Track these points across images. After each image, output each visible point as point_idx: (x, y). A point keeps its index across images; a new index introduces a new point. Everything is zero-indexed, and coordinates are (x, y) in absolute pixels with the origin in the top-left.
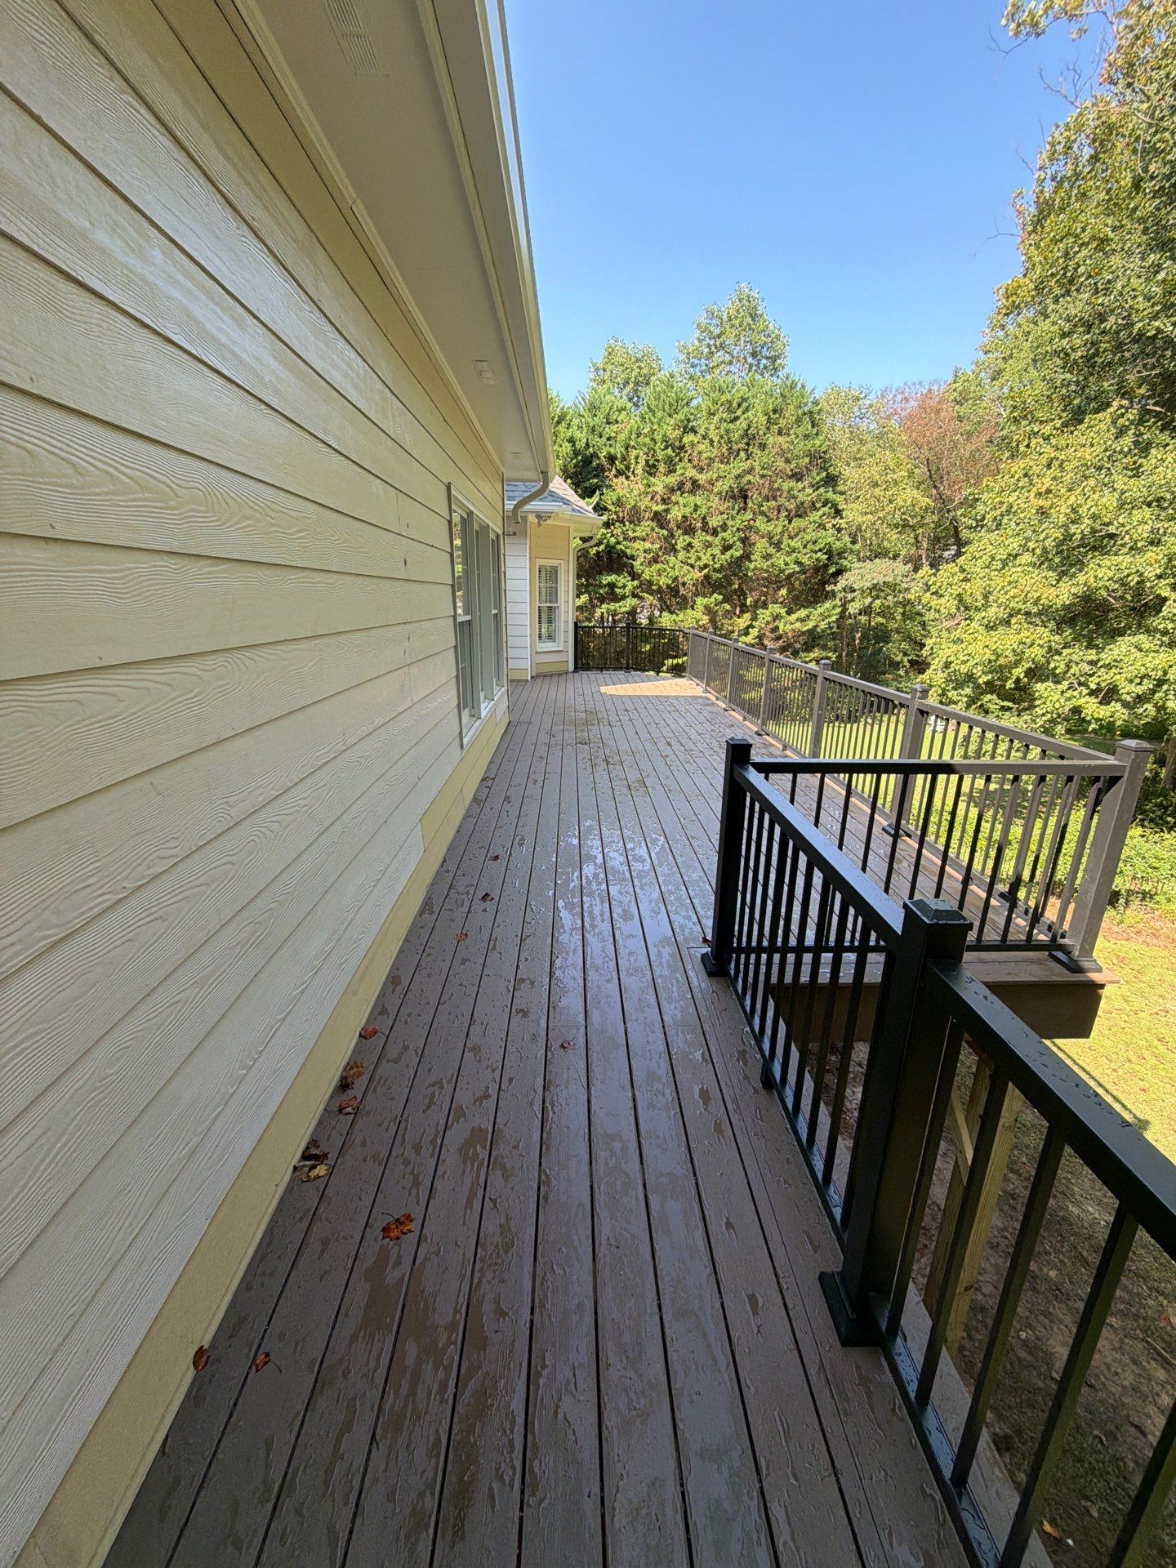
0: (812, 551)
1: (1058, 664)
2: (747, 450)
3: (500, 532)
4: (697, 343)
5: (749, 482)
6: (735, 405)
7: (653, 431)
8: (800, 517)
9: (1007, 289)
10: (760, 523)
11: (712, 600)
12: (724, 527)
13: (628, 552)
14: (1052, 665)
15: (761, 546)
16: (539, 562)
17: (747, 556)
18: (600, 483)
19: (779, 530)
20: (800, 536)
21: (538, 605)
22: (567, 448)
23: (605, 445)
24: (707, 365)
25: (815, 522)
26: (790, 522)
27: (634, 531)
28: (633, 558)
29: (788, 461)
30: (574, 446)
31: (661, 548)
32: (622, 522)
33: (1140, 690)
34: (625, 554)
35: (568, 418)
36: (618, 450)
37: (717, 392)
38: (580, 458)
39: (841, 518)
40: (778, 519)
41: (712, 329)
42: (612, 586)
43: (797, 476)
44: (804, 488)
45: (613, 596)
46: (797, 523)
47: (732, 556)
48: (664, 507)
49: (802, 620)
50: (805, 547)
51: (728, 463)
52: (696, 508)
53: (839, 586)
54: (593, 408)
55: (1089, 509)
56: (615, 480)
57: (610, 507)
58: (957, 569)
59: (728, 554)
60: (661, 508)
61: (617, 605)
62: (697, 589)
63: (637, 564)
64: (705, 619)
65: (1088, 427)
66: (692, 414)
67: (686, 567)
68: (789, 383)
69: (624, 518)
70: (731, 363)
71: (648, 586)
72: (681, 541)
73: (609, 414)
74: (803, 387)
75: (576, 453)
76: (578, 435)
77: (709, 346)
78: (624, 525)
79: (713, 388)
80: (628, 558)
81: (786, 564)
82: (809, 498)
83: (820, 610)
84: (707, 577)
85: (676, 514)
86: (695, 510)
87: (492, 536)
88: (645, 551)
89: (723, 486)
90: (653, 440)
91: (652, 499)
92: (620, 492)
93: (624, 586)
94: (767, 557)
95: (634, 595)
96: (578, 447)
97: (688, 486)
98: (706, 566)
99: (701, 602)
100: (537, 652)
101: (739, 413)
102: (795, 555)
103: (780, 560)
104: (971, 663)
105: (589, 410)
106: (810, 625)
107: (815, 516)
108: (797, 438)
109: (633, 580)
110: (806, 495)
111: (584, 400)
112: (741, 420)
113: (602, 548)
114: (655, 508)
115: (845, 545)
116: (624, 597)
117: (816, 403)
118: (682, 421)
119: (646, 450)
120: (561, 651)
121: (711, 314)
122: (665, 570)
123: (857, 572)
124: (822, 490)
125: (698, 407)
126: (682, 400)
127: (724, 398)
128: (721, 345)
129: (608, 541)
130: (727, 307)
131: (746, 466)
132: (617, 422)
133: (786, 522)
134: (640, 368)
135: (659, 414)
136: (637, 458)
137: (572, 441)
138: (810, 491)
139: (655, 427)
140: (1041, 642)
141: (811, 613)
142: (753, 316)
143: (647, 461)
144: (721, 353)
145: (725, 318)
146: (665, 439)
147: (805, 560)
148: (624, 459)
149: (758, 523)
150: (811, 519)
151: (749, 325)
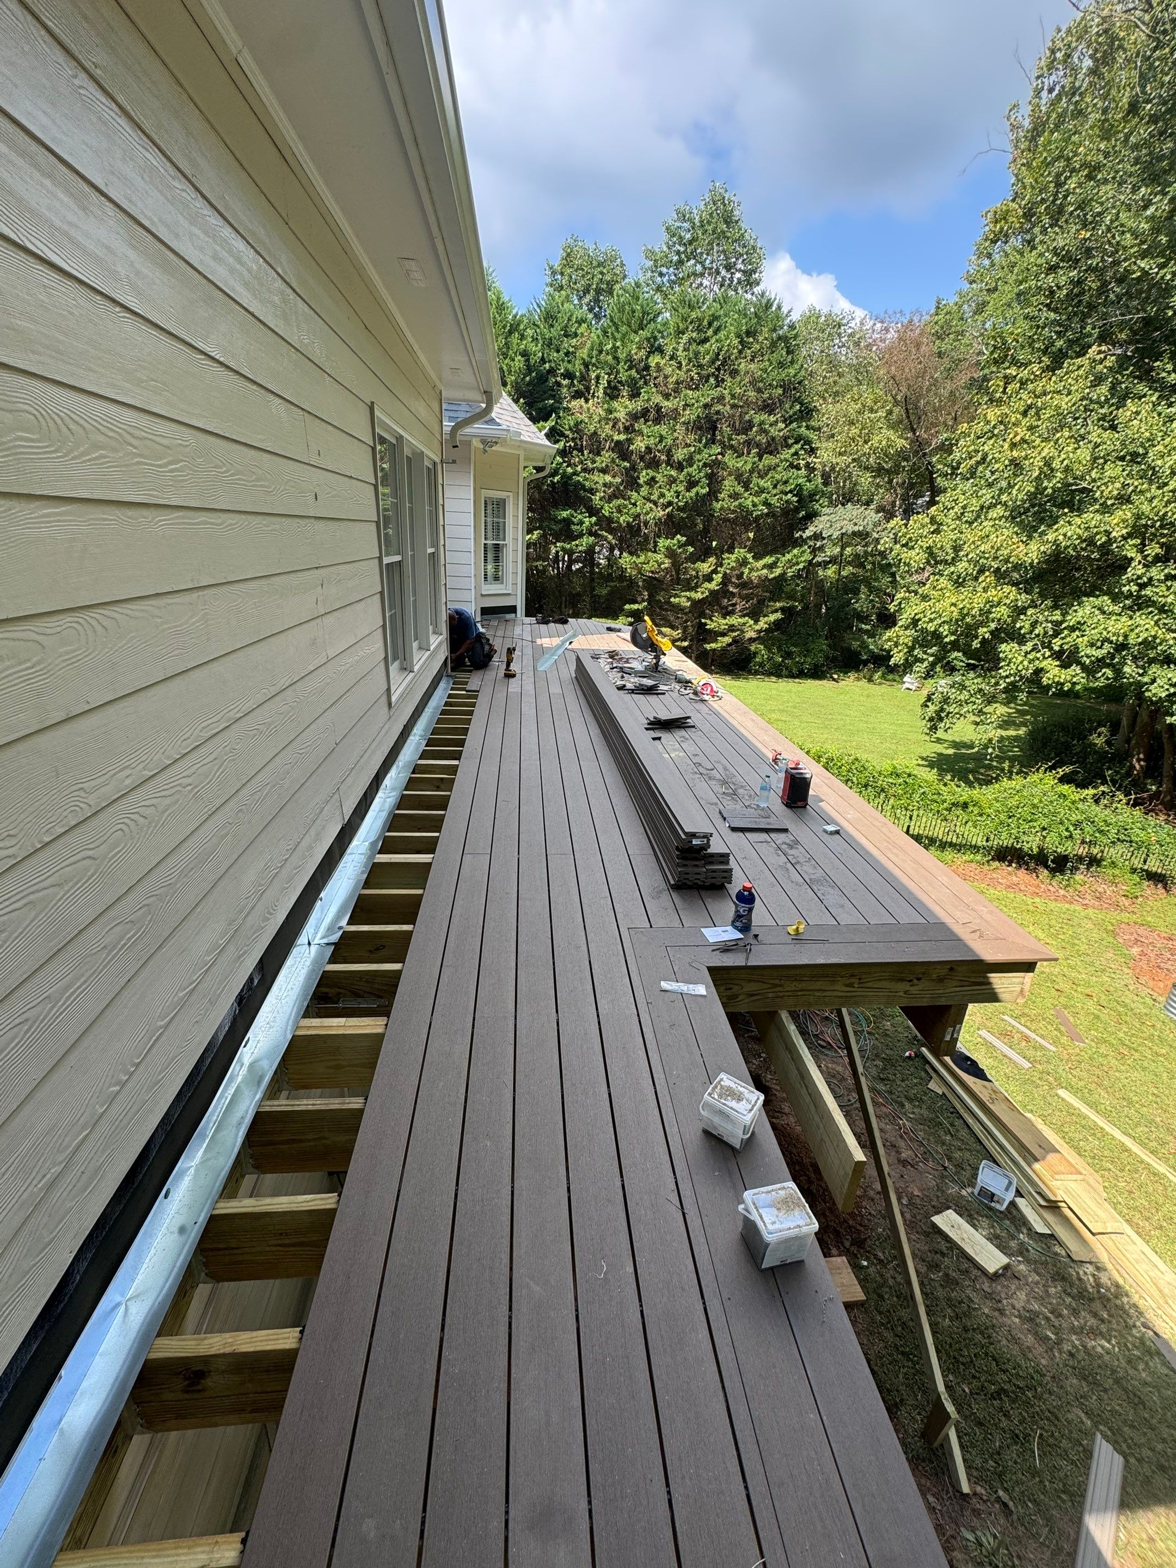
0: (782, 492)
1: (1023, 624)
2: (717, 377)
3: (438, 460)
4: (665, 249)
5: (718, 412)
6: (705, 323)
7: (615, 348)
8: (771, 453)
9: (996, 212)
10: (730, 460)
11: (675, 541)
12: (690, 461)
13: (587, 484)
14: (1018, 625)
15: (729, 484)
16: (485, 493)
17: (713, 494)
18: (557, 405)
19: (749, 467)
20: (770, 475)
21: (483, 541)
22: (519, 362)
23: (563, 360)
24: (675, 275)
25: (787, 461)
26: (760, 460)
27: (594, 462)
28: (592, 491)
29: (759, 391)
30: (527, 360)
31: (621, 484)
32: (581, 450)
33: (1099, 653)
34: (584, 486)
35: (522, 327)
36: (578, 368)
37: (686, 308)
38: (534, 374)
39: (815, 457)
40: (749, 453)
41: (683, 234)
42: (567, 522)
43: (768, 408)
44: (776, 422)
45: (566, 532)
46: (768, 460)
47: (697, 493)
48: (625, 437)
49: (771, 567)
50: (775, 487)
51: (697, 388)
52: (662, 439)
53: (808, 533)
54: (550, 317)
55: (1062, 462)
56: (573, 403)
57: (567, 433)
58: (927, 520)
59: (694, 490)
60: (622, 437)
61: (573, 543)
62: (659, 530)
63: (596, 499)
64: (667, 563)
65: (1067, 373)
66: (659, 332)
67: (649, 505)
68: (764, 301)
69: (582, 445)
70: (702, 275)
71: (607, 523)
72: (644, 476)
73: (566, 326)
74: (779, 308)
75: (529, 369)
76: (533, 348)
77: (678, 253)
78: (583, 455)
79: (683, 302)
80: (585, 490)
81: (754, 505)
82: (781, 434)
83: (788, 556)
84: (670, 516)
85: (639, 444)
86: (660, 441)
87: (427, 463)
88: (605, 485)
89: (689, 415)
90: (616, 358)
91: (613, 426)
92: (580, 417)
93: (581, 523)
94: (735, 496)
95: (591, 534)
96: (532, 362)
97: (652, 415)
98: (670, 504)
99: (663, 543)
100: (482, 595)
101: (710, 332)
102: (764, 495)
103: (748, 501)
104: (938, 621)
105: (545, 319)
106: (778, 572)
107: (786, 454)
108: (771, 364)
109: (590, 517)
110: (778, 430)
111: (539, 307)
112: (713, 340)
113: (556, 479)
114: (616, 438)
115: (817, 486)
116: (581, 535)
117: (792, 327)
118: (648, 340)
119: (607, 370)
120: (509, 594)
121: (683, 217)
122: (625, 506)
123: (826, 518)
124: (794, 425)
125: (665, 324)
126: (648, 314)
127: (694, 315)
128: (692, 253)
129: (565, 472)
130: (698, 208)
131: (715, 393)
132: (576, 335)
133: (756, 459)
134: (602, 273)
135: (624, 329)
136: (598, 377)
137: (525, 354)
138: (781, 425)
139: (618, 344)
140: (1008, 602)
141: (778, 559)
142: (728, 222)
143: (609, 382)
144: (692, 262)
145: (697, 221)
146: (629, 360)
147: (774, 501)
148: (583, 378)
149: (726, 459)
150: (782, 457)
151: (723, 232)
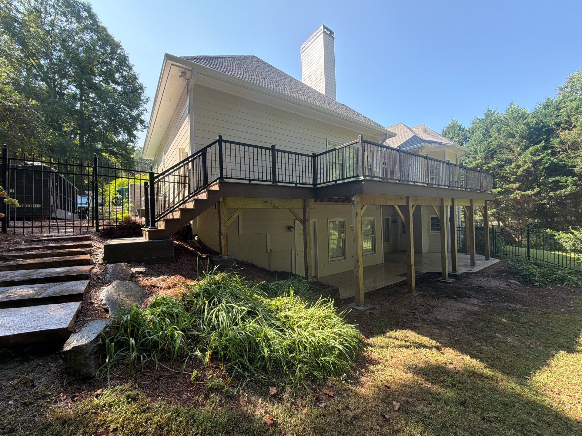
28: (575, 166)
34: (568, 165)
38: (533, 129)
42: (557, 182)
54: (546, 107)
56: (561, 133)
61: (562, 191)
69: (566, 149)
75: (530, 128)
78: (567, 152)
92: (563, 137)
96: (531, 125)
113: (546, 166)
116: (566, 187)
132: (564, 107)
